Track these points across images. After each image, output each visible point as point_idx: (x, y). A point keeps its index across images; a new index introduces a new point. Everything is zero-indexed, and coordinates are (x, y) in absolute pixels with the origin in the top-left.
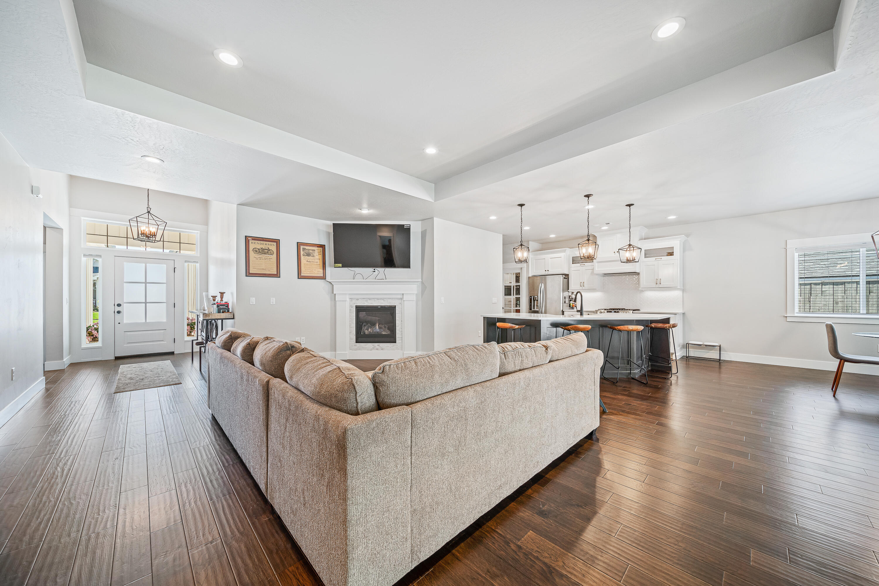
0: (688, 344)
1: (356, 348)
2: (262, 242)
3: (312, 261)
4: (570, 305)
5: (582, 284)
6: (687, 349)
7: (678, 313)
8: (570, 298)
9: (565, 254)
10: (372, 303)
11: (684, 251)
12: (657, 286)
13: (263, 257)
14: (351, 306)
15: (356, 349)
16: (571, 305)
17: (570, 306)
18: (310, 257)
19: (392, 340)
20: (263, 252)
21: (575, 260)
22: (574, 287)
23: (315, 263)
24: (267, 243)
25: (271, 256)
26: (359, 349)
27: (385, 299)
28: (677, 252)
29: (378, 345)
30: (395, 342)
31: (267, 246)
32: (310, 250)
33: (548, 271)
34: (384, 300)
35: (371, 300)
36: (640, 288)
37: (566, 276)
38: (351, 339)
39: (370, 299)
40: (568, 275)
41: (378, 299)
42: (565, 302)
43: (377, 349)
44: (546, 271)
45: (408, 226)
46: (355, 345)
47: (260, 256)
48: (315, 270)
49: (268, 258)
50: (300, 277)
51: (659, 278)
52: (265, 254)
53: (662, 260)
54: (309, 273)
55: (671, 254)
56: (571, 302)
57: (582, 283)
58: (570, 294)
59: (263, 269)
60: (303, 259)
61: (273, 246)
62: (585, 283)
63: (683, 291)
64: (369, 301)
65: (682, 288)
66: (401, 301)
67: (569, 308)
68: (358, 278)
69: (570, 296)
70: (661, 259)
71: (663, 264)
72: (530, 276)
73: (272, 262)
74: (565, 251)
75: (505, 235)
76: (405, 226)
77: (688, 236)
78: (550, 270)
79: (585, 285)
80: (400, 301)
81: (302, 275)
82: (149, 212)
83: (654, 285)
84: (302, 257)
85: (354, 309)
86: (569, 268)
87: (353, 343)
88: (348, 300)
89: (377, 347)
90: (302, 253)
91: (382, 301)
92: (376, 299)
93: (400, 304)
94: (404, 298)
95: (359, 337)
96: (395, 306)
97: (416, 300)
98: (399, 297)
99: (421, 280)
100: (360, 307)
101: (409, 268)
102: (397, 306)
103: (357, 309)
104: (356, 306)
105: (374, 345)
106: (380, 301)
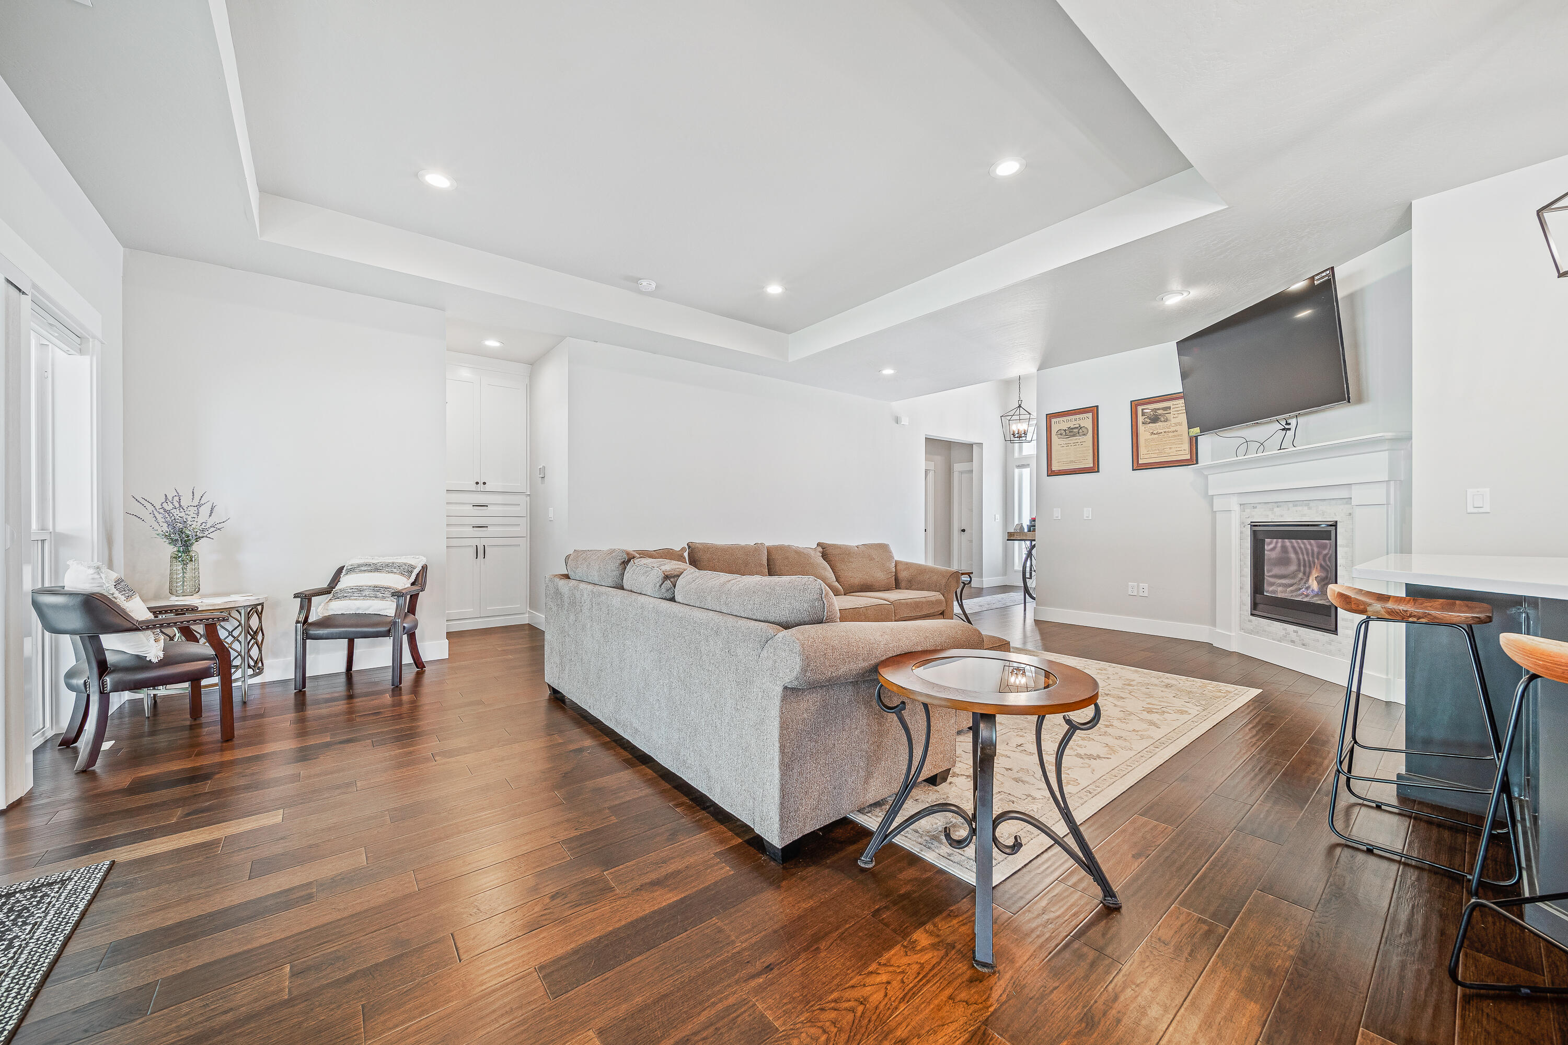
1: (1251, 628)
2: (1069, 418)
3: (1162, 431)
10: (1284, 515)
13: (1072, 442)
14: (1243, 523)
18: (1160, 424)
19: (1330, 623)
20: (1072, 434)
23: (1171, 434)
24: (1077, 416)
25: (1082, 439)
26: (1258, 633)
27: (1312, 504)
29: (1295, 632)
30: (1335, 631)
31: (1078, 422)
32: (1159, 409)
34: (1308, 505)
35: (1282, 506)
38: (1242, 603)
39: (1280, 504)
41: (1295, 503)
43: (1293, 642)
45: (1324, 274)
46: (1249, 621)
47: (1067, 441)
48: (1170, 448)
49: (1079, 441)
50: (1138, 466)
52: (1074, 436)
54: (1156, 456)
59: (1071, 462)
60: (1144, 431)
61: (1086, 421)
64: (1276, 509)
66: (1349, 506)
73: (1085, 447)
76: (1316, 278)
80: (1347, 508)
81: (1140, 462)
82: (1020, 406)
84: (1141, 428)
85: (1248, 532)
87: (1246, 614)
88: (1236, 508)
89: (1293, 636)
90: (1141, 419)
91: (1305, 510)
92: (1291, 505)
93: (1350, 514)
94: (1358, 495)
95: (1258, 601)
96: (1336, 522)
97: (1392, 501)
98: (1343, 494)
99: (1389, 435)
100: (1260, 526)
101: (1349, 402)
102: (1341, 522)
103: (1254, 531)
104: (1252, 522)
105: (1285, 629)
106: (1299, 508)
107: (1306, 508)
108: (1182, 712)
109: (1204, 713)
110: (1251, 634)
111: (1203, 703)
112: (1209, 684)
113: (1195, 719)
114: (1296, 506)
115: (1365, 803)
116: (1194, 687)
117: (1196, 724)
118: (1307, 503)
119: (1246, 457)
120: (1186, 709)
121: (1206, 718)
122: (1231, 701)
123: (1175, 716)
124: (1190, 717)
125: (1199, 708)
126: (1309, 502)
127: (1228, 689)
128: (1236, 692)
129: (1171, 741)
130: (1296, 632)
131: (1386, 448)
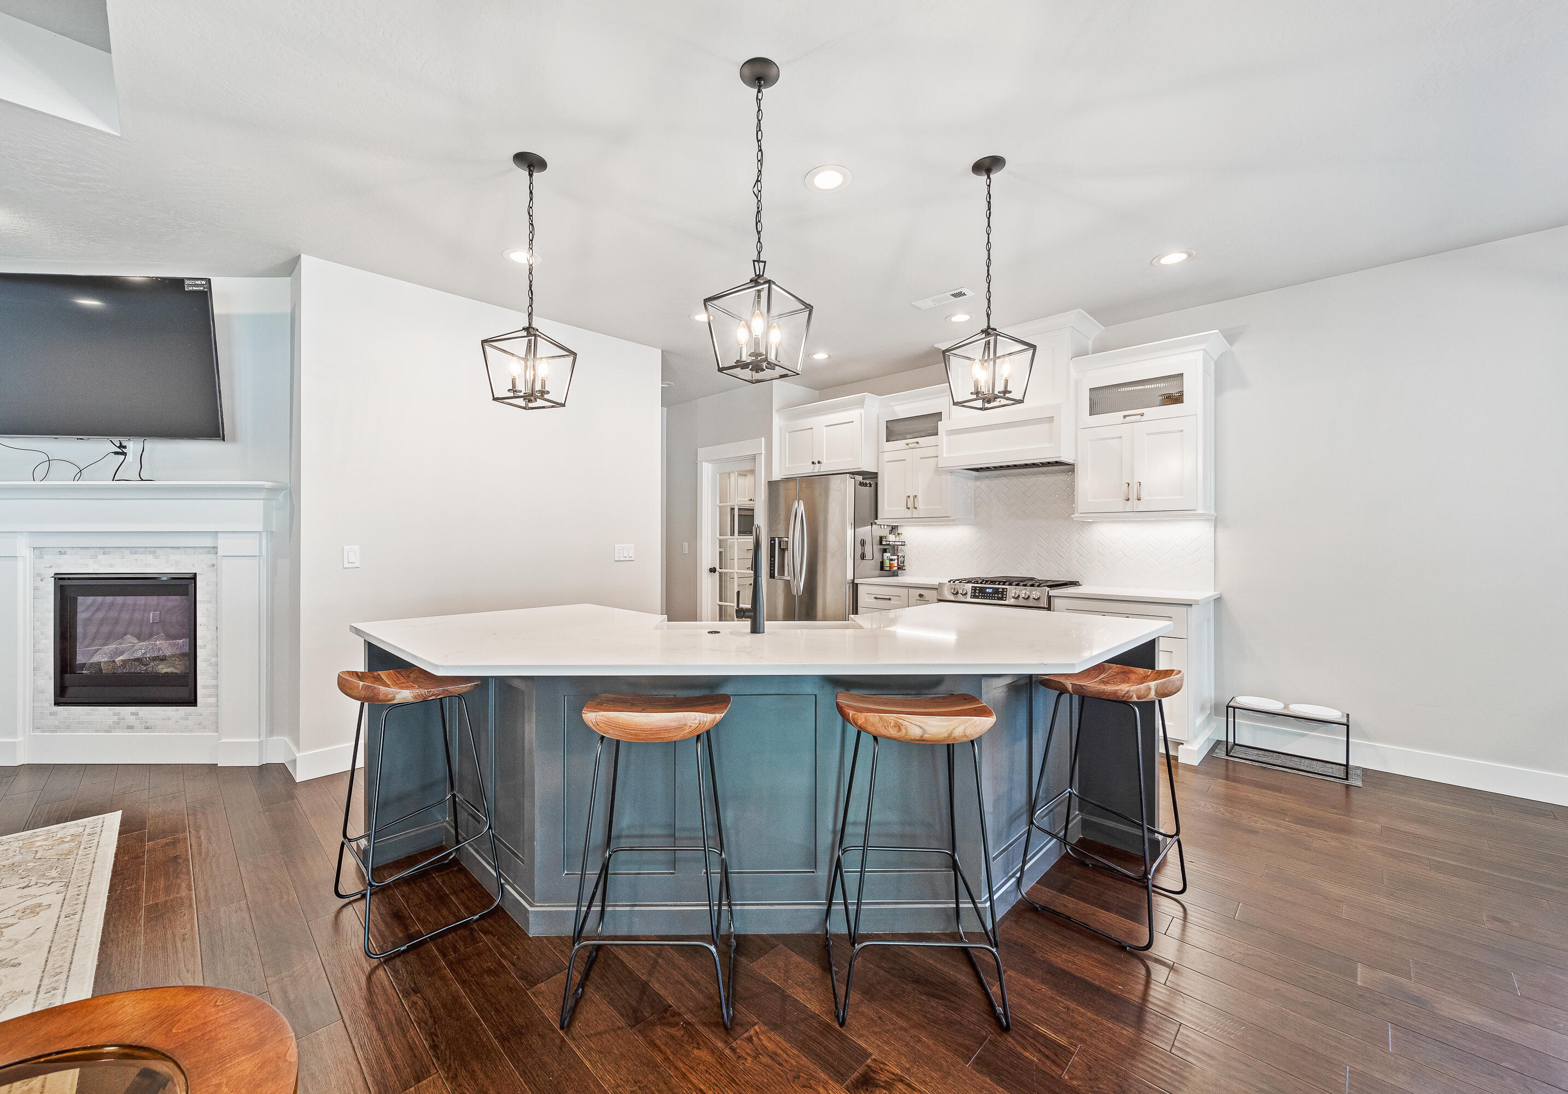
0: (1234, 708)
1: (57, 723)
4: (882, 563)
5: (911, 503)
6: (1231, 720)
7: (1197, 602)
8: (884, 543)
9: (862, 411)
10: (112, 566)
11: (1219, 389)
12: (1129, 508)
14: (39, 575)
15: (56, 729)
16: (887, 563)
17: (882, 568)
19: (184, 693)
21: (895, 430)
22: (889, 508)
26: (68, 728)
27: (159, 552)
28: (1193, 389)
29: (133, 714)
30: (193, 702)
33: (819, 462)
34: (154, 553)
35: (109, 553)
36: (1076, 515)
37: (869, 479)
38: (37, 691)
39: (105, 550)
40: (874, 476)
41: (134, 550)
42: (863, 557)
43: (130, 728)
44: (813, 463)
45: (199, 282)
46: (51, 714)
51: (1136, 481)
53: (1144, 418)
55: (1176, 399)
56: (887, 555)
57: (912, 498)
58: (885, 532)
62: (920, 497)
63: (1217, 522)
64: (101, 557)
65: (1213, 512)
66: (213, 556)
67: (878, 572)
68: (62, 477)
69: (881, 538)
70: (1142, 415)
71: (1148, 434)
72: (776, 476)
74: (861, 403)
75: (667, 352)
76: (187, 282)
77: (1231, 337)
78: (824, 461)
79: (920, 504)
80: (210, 558)
83: (1120, 505)
85: (49, 588)
86: (879, 452)
87: (47, 704)
88: (27, 553)
89: (131, 720)
91: (150, 558)
92: (127, 552)
93: (213, 565)
94: (224, 545)
95: (67, 683)
96: (195, 574)
97: (264, 553)
98: (208, 542)
99: (268, 484)
100: (69, 579)
101: (224, 440)
102: (200, 574)
103: (62, 586)
104: (56, 574)
105: (118, 714)
106: (139, 557)
107: (151, 556)
108: (34, 910)
109: (72, 891)
110: (56, 731)
111: (54, 873)
112: (33, 836)
113: (67, 910)
114: (136, 553)
115: (351, 899)
116: (12, 854)
117: (77, 917)
118: (152, 550)
119: (43, 483)
120: (36, 901)
121: (82, 898)
122: (93, 849)
123: (27, 925)
124: (55, 910)
125: (55, 887)
126: (155, 549)
127: (72, 831)
128: (87, 831)
129: (64, 976)
130: (136, 714)
131: (262, 497)
